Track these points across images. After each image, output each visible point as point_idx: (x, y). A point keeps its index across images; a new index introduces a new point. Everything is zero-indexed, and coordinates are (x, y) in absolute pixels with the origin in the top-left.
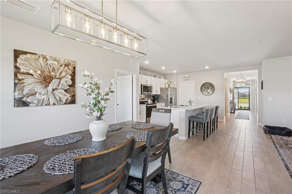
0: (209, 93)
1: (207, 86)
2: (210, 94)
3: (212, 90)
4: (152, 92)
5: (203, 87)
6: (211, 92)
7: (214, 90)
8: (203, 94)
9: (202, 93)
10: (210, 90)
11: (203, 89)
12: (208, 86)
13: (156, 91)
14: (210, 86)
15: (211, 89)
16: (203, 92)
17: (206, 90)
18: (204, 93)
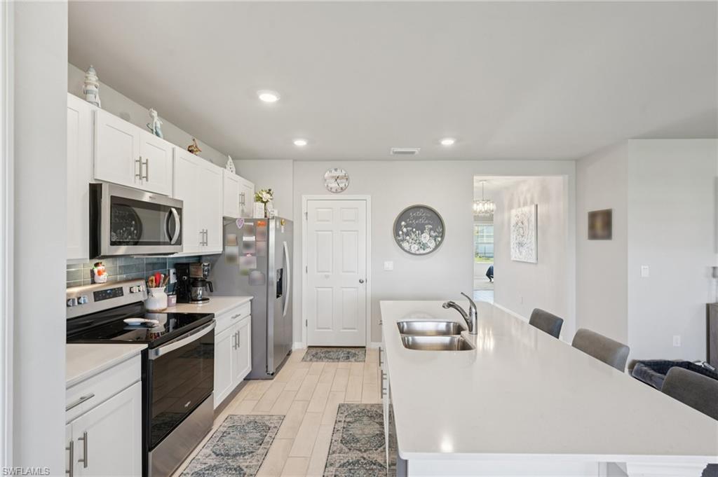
0: (424, 246)
1: (417, 218)
2: (427, 250)
3: (434, 234)
4: (179, 242)
5: (403, 223)
6: (432, 245)
7: (442, 235)
8: (404, 249)
9: (400, 246)
10: (428, 236)
11: (405, 230)
12: (421, 221)
13: (205, 233)
14: (427, 218)
15: (431, 229)
16: (403, 241)
17: (413, 236)
18: (405, 245)
